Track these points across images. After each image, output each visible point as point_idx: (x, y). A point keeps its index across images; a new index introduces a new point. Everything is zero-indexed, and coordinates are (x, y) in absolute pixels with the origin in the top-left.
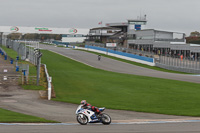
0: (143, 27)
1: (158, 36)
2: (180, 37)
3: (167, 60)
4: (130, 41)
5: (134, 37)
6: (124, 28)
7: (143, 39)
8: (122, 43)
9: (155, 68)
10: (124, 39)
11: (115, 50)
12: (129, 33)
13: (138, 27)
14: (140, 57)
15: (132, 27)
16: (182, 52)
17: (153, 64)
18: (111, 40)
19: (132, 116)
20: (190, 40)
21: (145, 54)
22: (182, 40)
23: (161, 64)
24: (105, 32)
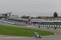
0: (11, 15)
1: (15, 17)
4: (8, 18)
5: (9, 17)
6: (6, 15)
7: (11, 17)
8: (6, 18)
9: (14, 24)
11: (4, 20)
12: (8, 16)
13: (10, 15)
14: (10, 22)
15: (8, 14)
16: (21, 21)
17: (13, 24)
18: (3, 18)
20: (23, 18)
22: (21, 18)
23: (16, 24)
24: (2, 16)
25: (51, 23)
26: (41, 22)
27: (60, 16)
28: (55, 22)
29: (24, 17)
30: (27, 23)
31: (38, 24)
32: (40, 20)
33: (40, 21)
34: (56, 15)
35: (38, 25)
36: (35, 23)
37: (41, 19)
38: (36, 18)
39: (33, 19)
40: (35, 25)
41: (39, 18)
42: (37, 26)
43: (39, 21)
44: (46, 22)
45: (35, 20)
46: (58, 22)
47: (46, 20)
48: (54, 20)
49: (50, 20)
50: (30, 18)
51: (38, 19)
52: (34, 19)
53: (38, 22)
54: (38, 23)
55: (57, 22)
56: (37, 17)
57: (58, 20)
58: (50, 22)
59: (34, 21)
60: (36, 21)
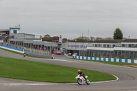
0: (18, 32)
1: (26, 37)
2: (39, 38)
3: (31, 50)
4: (11, 40)
5: (13, 37)
6: (8, 32)
7: (18, 38)
8: (6, 40)
10: (7, 38)
11: (2, 44)
12: (10, 35)
13: (15, 32)
14: (16, 48)
15: (12, 32)
16: (40, 46)
17: (23, 52)
18: (0, 39)
19: (11, 81)
20: (44, 39)
21: (19, 47)
22: (40, 39)
23: (28, 53)
25: (107, 54)
26: (85, 49)
27: (127, 38)
28: (116, 51)
29: (47, 39)
30: (52, 53)
31: (78, 55)
32: (82, 46)
33: (82, 49)
34: (118, 35)
35: (77, 57)
36: (72, 52)
37: (85, 44)
38: (73, 41)
39: (67, 43)
40: (71, 57)
41: (80, 40)
42: (76, 59)
43: (80, 47)
44: (97, 51)
45: (72, 46)
46: (123, 52)
47: (96, 46)
48: (114, 46)
49: (105, 46)
50: (60, 41)
51: (78, 44)
52: (70, 44)
53: (77, 49)
54: (77, 52)
55: (120, 52)
56: (77, 39)
57: (123, 46)
58: (106, 51)
59: (70, 48)
60: (74, 49)
